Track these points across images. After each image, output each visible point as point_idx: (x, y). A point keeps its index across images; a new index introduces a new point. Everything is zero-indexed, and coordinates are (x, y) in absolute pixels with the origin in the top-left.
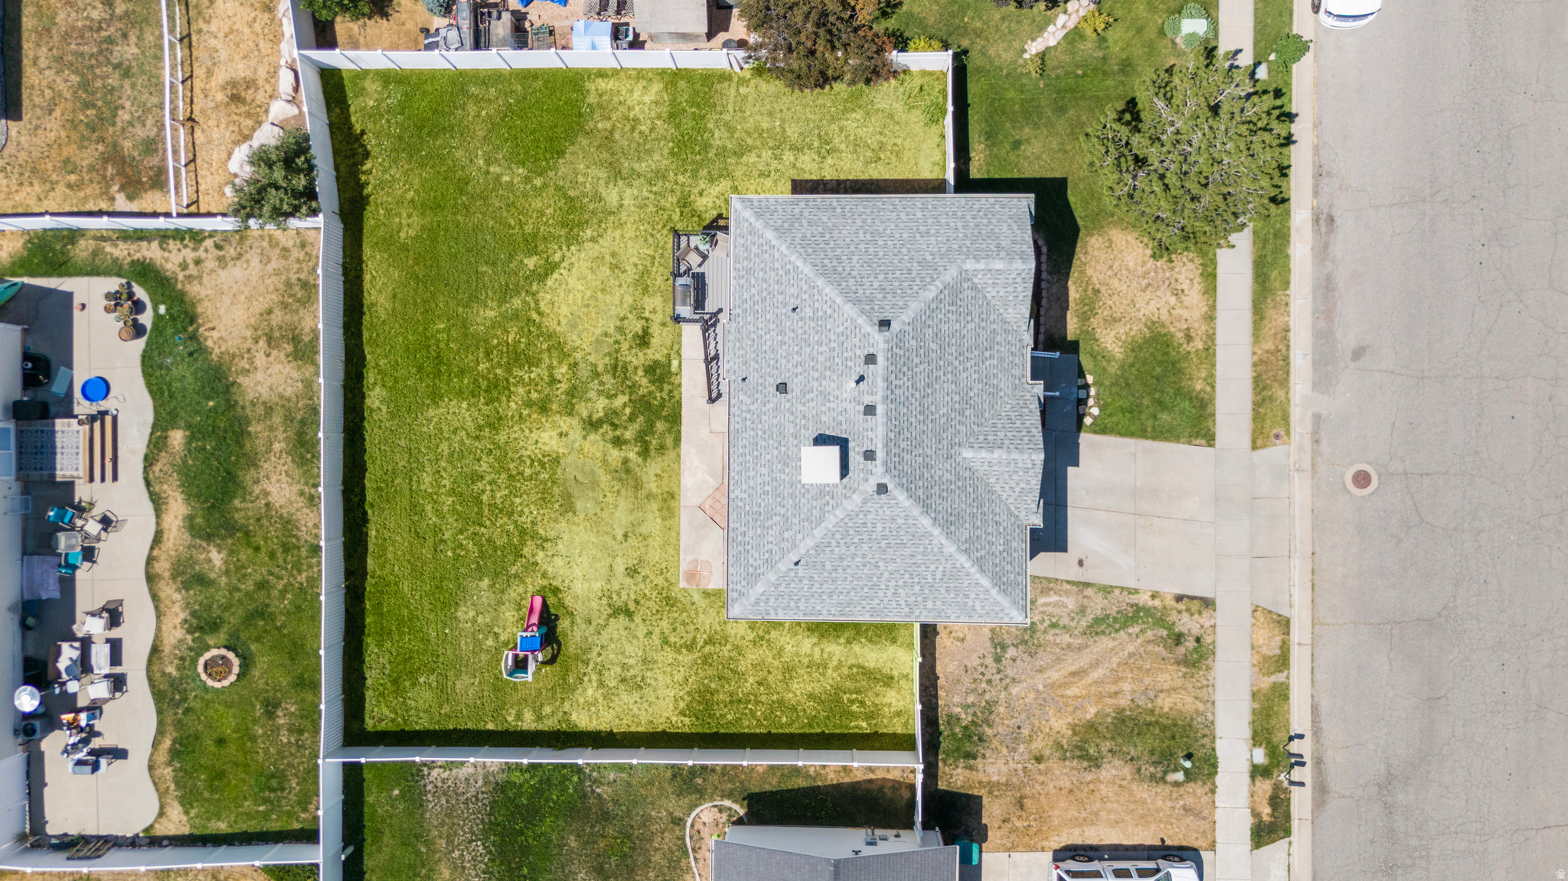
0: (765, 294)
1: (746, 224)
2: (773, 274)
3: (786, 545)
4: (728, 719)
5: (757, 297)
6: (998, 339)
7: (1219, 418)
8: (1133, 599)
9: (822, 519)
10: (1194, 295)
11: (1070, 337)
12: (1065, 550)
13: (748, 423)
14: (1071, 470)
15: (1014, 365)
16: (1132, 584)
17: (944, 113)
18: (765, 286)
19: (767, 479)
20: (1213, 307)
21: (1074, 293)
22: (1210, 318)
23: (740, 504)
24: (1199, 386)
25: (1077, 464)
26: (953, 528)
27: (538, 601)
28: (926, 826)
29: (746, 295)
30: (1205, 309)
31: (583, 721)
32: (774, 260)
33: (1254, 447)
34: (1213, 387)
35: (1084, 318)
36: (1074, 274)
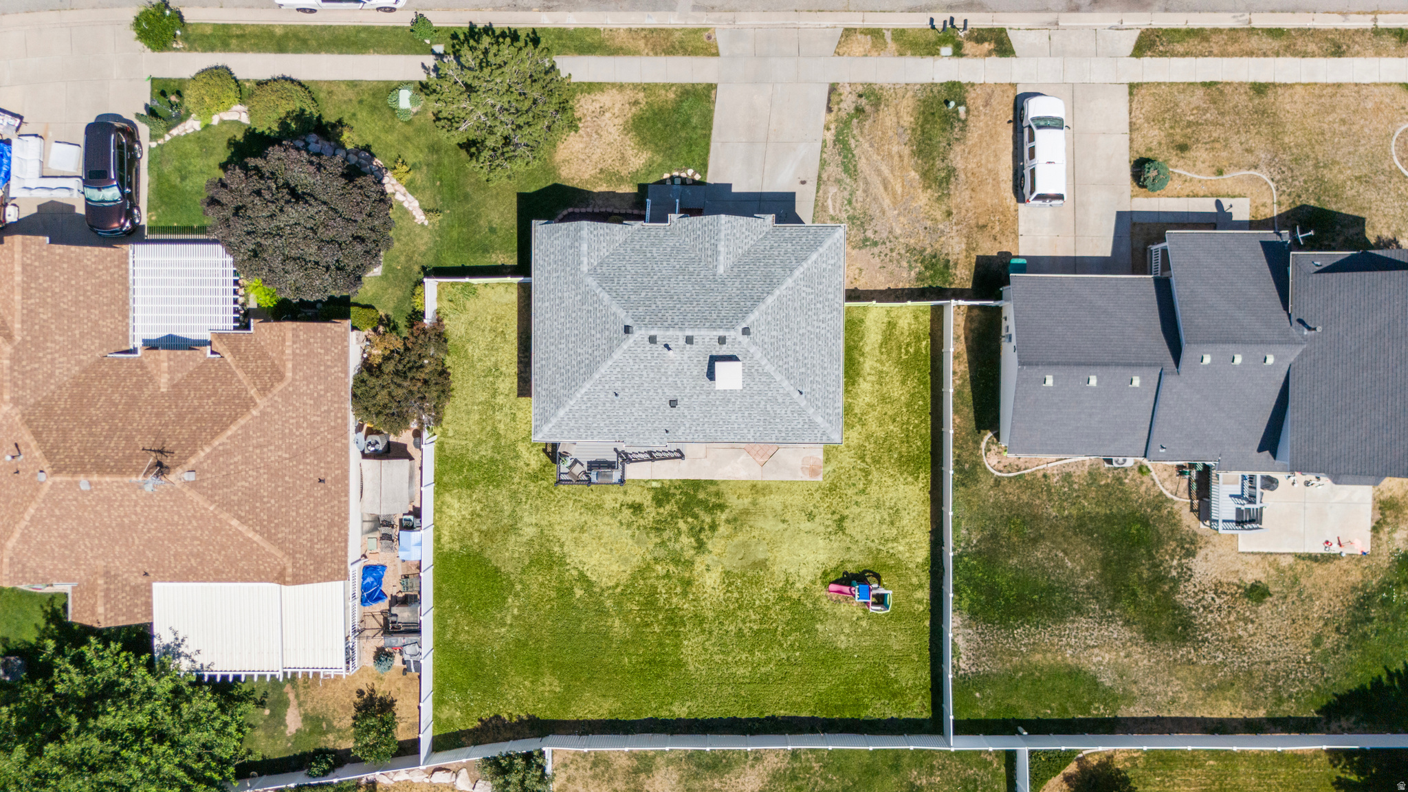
0: (604, 416)
1: (553, 430)
2: (590, 410)
3: (788, 401)
4: (920, 445)
5: (607, 422)
6: (638, 247)
7: (695, 81)
8: (830, 144)
9: (768, 374)
10: (604, 99)
11: (636, 191)
12: (793, 194)
13: (699, 428)
14: (735, 189)
15: (657, 234)
16: (819, 145)
17: (469, 284)
18: (599, 416)
19: (740, 415)
20: (613, 85)
21: (603, 188)
22: (621, 87)
23: (758, 434)
24: (672, 96)
25: (730, 185)
26: (775, 280)
27: (833, 587)
28: (999, 297)
29: (606, 430)
30: (614, 91)
31: (923, 553)
32: (580, 410)
33: (717, 54)
34: (672, 85)
35: (621, 180)
36: (589, 187)
